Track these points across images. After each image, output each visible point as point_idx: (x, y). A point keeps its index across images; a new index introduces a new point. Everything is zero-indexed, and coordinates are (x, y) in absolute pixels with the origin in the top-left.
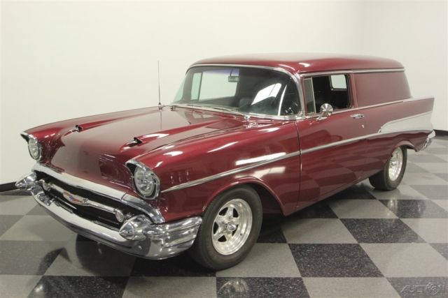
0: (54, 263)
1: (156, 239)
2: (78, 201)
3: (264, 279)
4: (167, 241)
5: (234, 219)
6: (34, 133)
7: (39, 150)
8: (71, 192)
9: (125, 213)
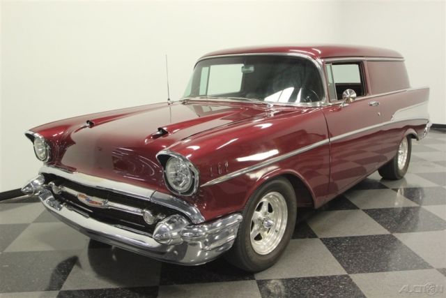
0: (70, 275)
1: (194, 242)
2: (96, 203)
3: (308, 278)
4: (205, 244)
5: (270, 215)
6: (40, 132)
7: (46, 150)
8: (87, 194)
9: (155, 214)
